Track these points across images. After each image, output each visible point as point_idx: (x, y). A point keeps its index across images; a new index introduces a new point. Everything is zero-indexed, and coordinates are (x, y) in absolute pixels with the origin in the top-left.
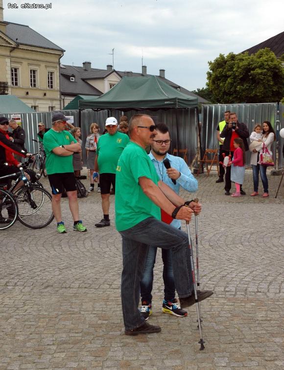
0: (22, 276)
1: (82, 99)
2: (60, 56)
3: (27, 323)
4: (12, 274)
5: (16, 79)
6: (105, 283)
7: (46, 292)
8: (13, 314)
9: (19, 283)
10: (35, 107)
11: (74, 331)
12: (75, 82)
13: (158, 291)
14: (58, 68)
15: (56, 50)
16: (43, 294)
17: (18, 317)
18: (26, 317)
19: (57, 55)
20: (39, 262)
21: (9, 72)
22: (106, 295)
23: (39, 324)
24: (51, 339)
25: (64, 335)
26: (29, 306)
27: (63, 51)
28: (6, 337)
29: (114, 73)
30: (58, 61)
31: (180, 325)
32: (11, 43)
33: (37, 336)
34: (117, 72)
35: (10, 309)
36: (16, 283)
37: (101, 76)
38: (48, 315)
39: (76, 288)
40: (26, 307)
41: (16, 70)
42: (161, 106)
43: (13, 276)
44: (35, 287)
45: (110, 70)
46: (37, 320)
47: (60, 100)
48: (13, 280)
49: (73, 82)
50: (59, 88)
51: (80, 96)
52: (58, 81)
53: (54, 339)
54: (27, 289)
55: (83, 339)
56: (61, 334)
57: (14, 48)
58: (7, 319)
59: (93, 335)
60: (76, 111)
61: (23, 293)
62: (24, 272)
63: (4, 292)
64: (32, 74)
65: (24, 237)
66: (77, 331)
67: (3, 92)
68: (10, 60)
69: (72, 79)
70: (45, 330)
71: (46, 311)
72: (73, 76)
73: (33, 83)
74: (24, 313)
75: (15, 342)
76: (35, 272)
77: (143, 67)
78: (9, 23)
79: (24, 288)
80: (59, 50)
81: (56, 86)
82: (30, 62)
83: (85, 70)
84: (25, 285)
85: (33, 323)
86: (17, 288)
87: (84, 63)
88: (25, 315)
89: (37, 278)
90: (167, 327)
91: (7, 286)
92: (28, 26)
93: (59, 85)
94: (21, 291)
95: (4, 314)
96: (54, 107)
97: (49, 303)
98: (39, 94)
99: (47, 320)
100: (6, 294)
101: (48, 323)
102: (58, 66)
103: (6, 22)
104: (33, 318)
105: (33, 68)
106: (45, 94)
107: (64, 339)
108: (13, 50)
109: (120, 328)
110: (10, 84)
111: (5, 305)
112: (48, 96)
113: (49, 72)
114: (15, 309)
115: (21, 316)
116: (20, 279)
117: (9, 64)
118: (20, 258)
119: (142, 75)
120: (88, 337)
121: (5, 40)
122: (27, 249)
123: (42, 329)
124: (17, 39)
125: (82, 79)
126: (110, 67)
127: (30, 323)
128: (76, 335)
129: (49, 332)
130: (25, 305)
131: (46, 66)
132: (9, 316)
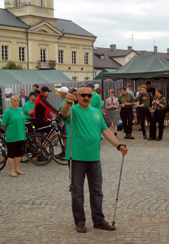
0: (52, 198)
1: (107, 71)
2: (93, 41)
3: (50, 230)
4: (45, 196)
6: (110, 204)
7: (67, 209)
8: (42, 223)
9: (49, 203)
10: (75, 78)
11: (83, 237)
12: (104, 59)
13: (147, 210)
14: (92, 49)
15: (90, 37)
16: (65, 211)
17: (45, 226)
18: (51, 226)
19: (91, 40)
20: (65, 188)
21: (57, 54)
22: (109, 213)
23: (59, 231)
24: (66, 242)
25: (75, 239)
26: (54, 219)
27: (95, 37)
28: (35, 239)
29: (133, 52)
30: (92, 44)
31: (160, 235)
32: (59, 33)
33: (56, 239)
34: (135, 52)
35: (41, 220)
36: (47, 203)
37: (123, 54)
38: (66, 225)
39: (89, 207)
40: (52, 220)
41: (62, 52)
42: (161, 76)
43: (45, 198)
44: (60, 205)
45: (130, 50)
46: (58, 228)
47: (93, 73)
48: (45, 201)
49: (102, 59)
50: (92, 64)
51: (106, 69)
52: (92, 59)
53: (68, 241)
54: (55, 207)
55: (88, 242)
56: (73, 239)
57: (61, 37)
58: (37, 227)
59: (96, 240)
60: (100, 81)
61: (51, 210)
62: (53, 195)
63: (38, 209)
64: (73, 55)
65: (57, 171)
66: (84, 237)
67: (53, 68)
68: (57, 44)
69: (102, 57)
70: (62, 235)
71: (65, 222)
72: (103, 55)
74: (50, 224)
75: (40, 243)
76: (61, 195)
77: (154, 47)
78: (58, 19)
79: (52, 206)
80: (93, 37)
81: (90, 62)
82: (72, 46)
83: (112, 50)
84: (53, 204)
85: (55, 230)
86: (47, 206)
87: (111, 46)
88: (50, 225)
89: (62, 199)
90: (149, 236)
91: (41, 204)
92: (71, 21)
93: (92, 62)
94: (50, 208)
95: (36, 224)
96: (89, 77)
97: (68, 216)
98: (78, 69)
99: (65, 228)
100: (40, 210)
101: (65, 230)
102: (92, 48)
103: (55, 18)
104: (55, 227)
105: (74, 50)
107: (74, 242)
108: (60, 38)
109: (116, 236)
111: (38, 217)
112: (84, 70)
113: (85, 53)
114: (44, 220)
115: (47, 225)
116: (50, 200)
117: (57, 48)
118: (52, 185)
119: (154, 53)
120: (91, 241)
121: (55, 31)
122: (58, 179)
123: (61, 235)
124: (63, 30)
125: (109, 57)
126: (130, 47)
127: (53, 231)
128: (84, 239)
129: (65, 237)
130: (51, 218)
131: (83, 48)
132: (39, 225)
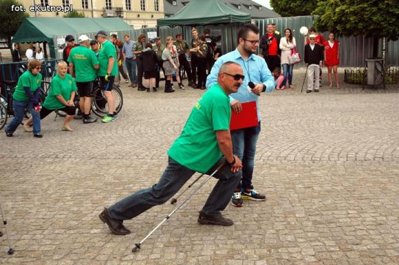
5: (130, 5)
73: (143, 7)
106: (152, 16)
110: (124, 9)
